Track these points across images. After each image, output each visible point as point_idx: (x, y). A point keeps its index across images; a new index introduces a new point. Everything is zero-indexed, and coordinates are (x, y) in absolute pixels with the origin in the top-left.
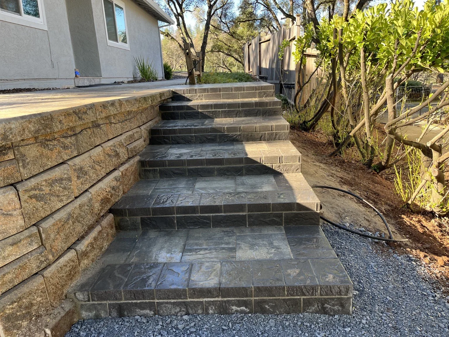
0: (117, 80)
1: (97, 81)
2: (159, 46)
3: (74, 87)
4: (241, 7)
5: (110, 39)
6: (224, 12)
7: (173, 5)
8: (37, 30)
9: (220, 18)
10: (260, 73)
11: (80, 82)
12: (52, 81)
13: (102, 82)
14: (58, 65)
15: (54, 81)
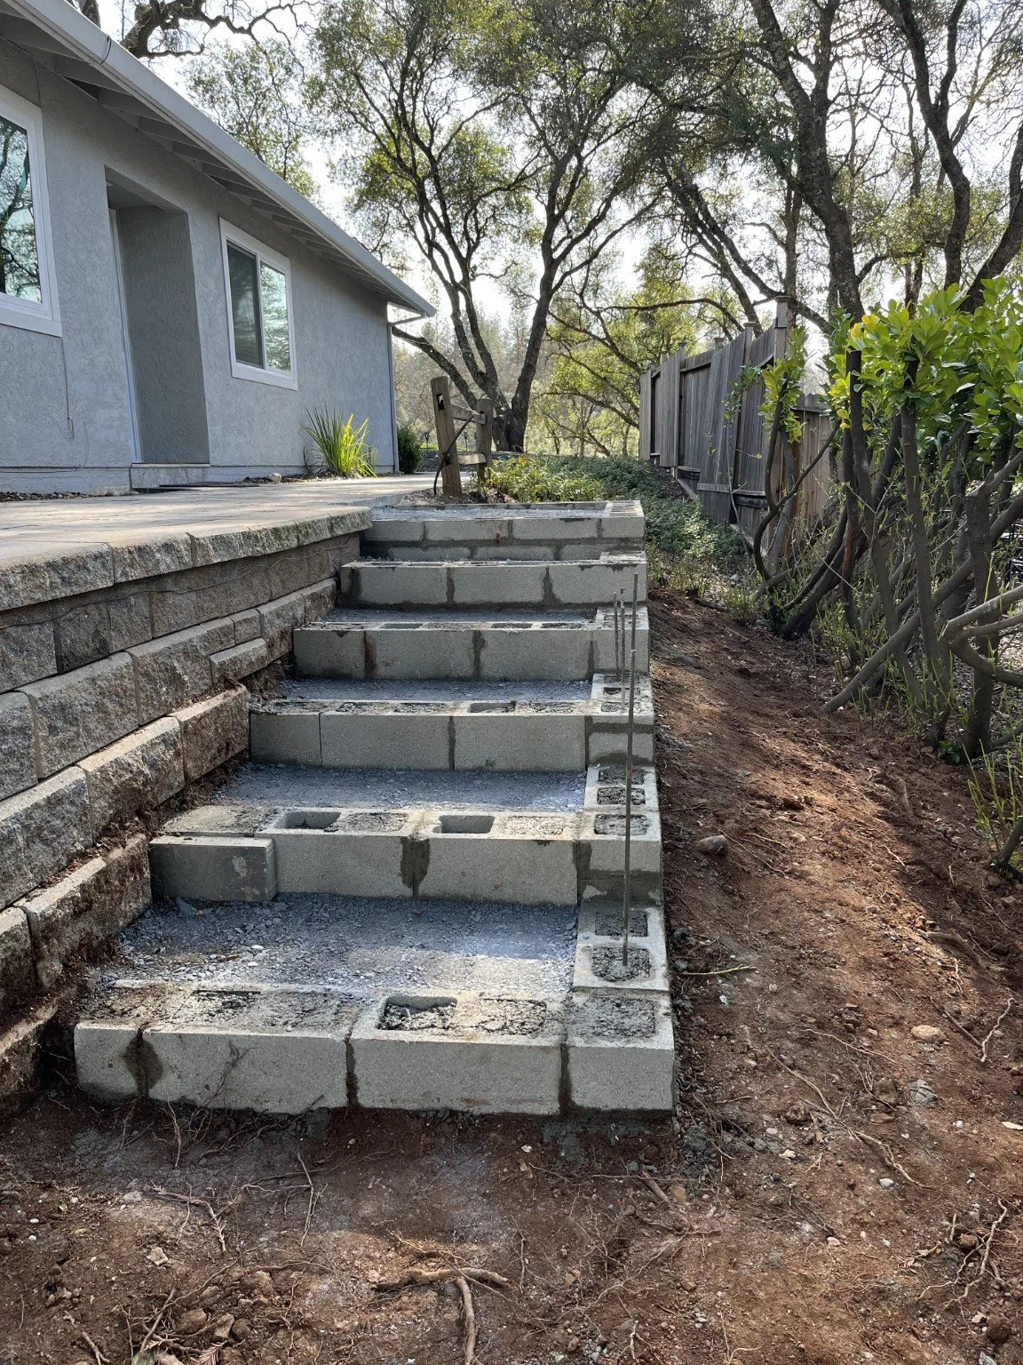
0: (253, 473)
1: (194, 475)
2: (386, 378)
3: (127, 490)
4: (643, 266)
5: (240, 357)
6: (592, 278)
7: (442, 260)
8: (33, 337)
9: (581, 295)
10: (681, 461)
11: (146, 477)
12: (66, 474)
13: (210, 478)
14: (86, 431)
15: (73, 473)
